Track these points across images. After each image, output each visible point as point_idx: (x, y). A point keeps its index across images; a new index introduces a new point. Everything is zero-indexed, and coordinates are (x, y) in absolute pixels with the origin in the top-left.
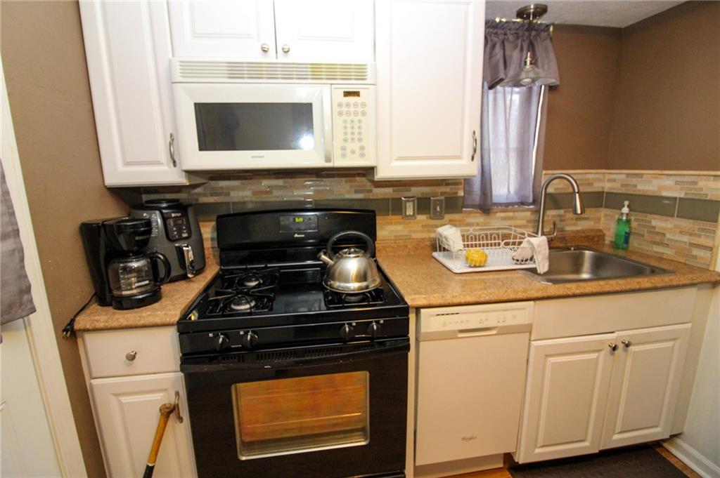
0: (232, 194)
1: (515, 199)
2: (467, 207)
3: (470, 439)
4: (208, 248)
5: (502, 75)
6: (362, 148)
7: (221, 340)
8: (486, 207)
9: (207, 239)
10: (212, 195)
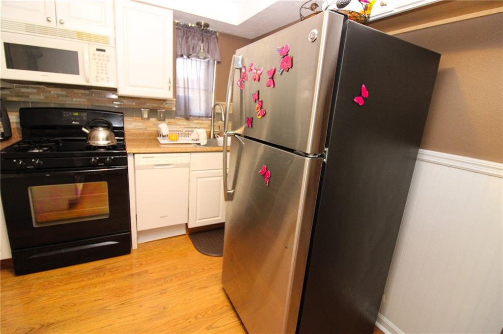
0: (31, 97)
1: (204, 115)
2: (178, 116)
3: (165, 217)
4: (14, 128)
5: (191, 53)
6: (108, 78)
7: (20, 163)
8: (187, 117)
9: (13, 123)
10: (16, 96)
